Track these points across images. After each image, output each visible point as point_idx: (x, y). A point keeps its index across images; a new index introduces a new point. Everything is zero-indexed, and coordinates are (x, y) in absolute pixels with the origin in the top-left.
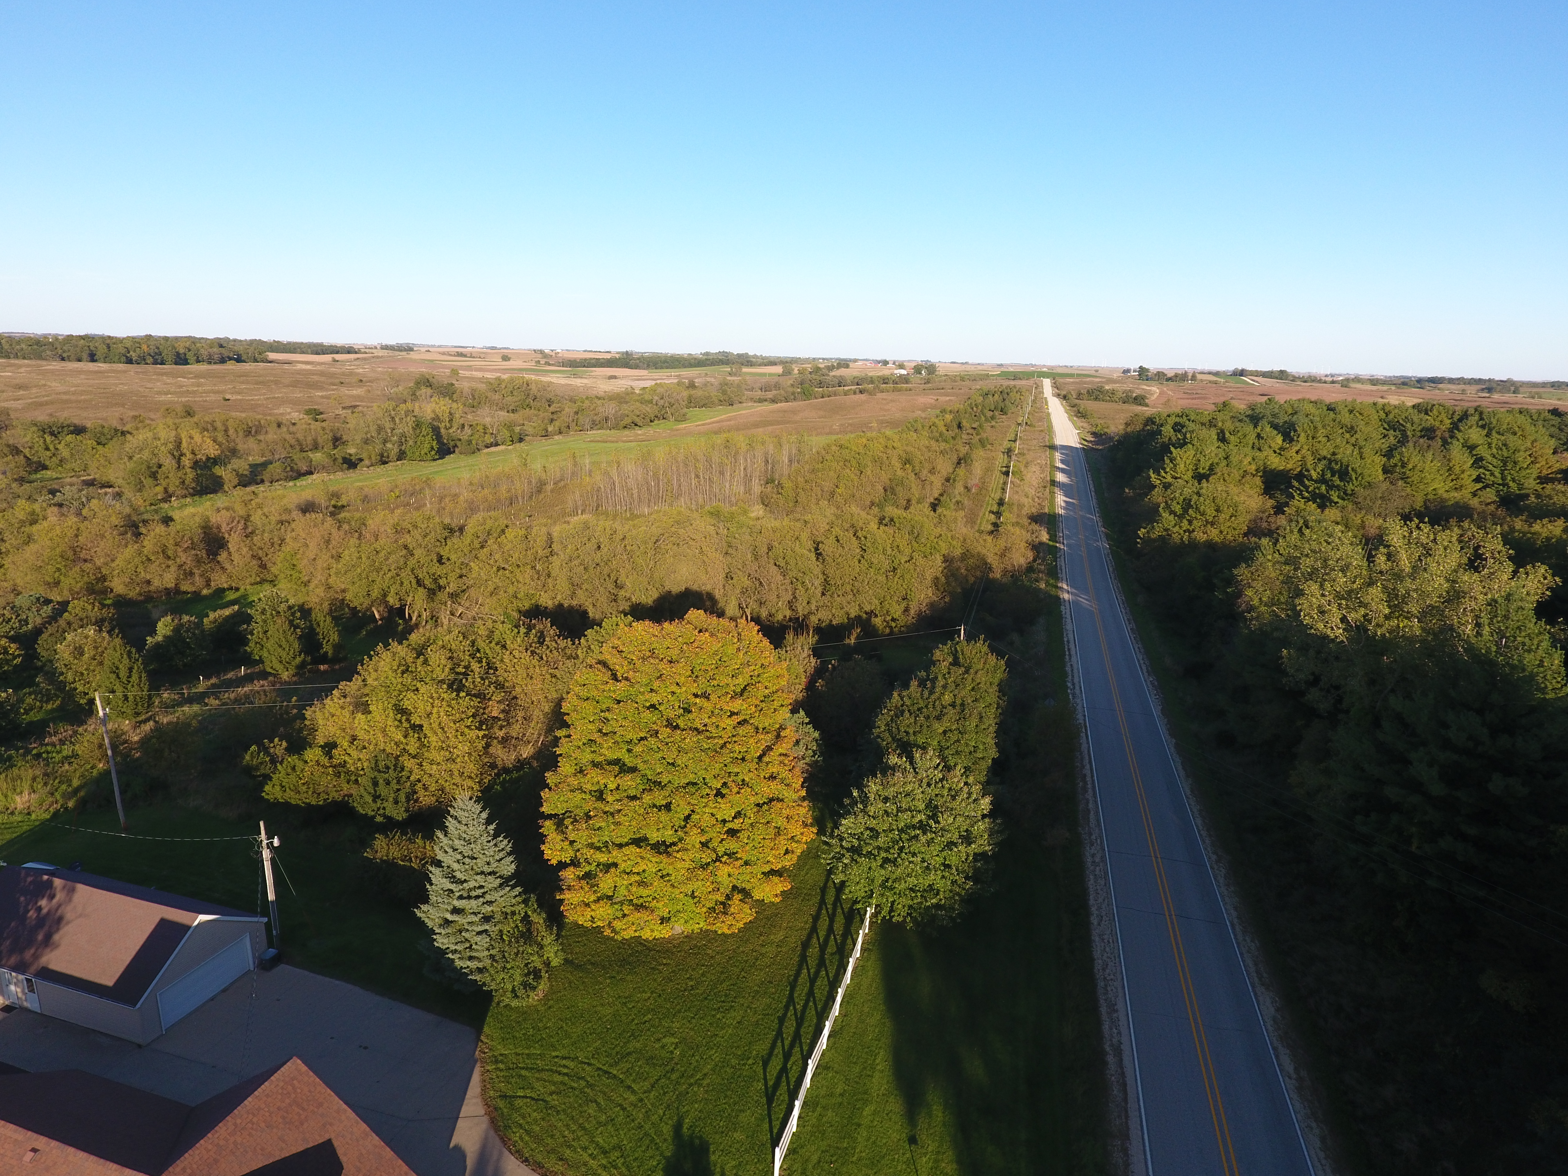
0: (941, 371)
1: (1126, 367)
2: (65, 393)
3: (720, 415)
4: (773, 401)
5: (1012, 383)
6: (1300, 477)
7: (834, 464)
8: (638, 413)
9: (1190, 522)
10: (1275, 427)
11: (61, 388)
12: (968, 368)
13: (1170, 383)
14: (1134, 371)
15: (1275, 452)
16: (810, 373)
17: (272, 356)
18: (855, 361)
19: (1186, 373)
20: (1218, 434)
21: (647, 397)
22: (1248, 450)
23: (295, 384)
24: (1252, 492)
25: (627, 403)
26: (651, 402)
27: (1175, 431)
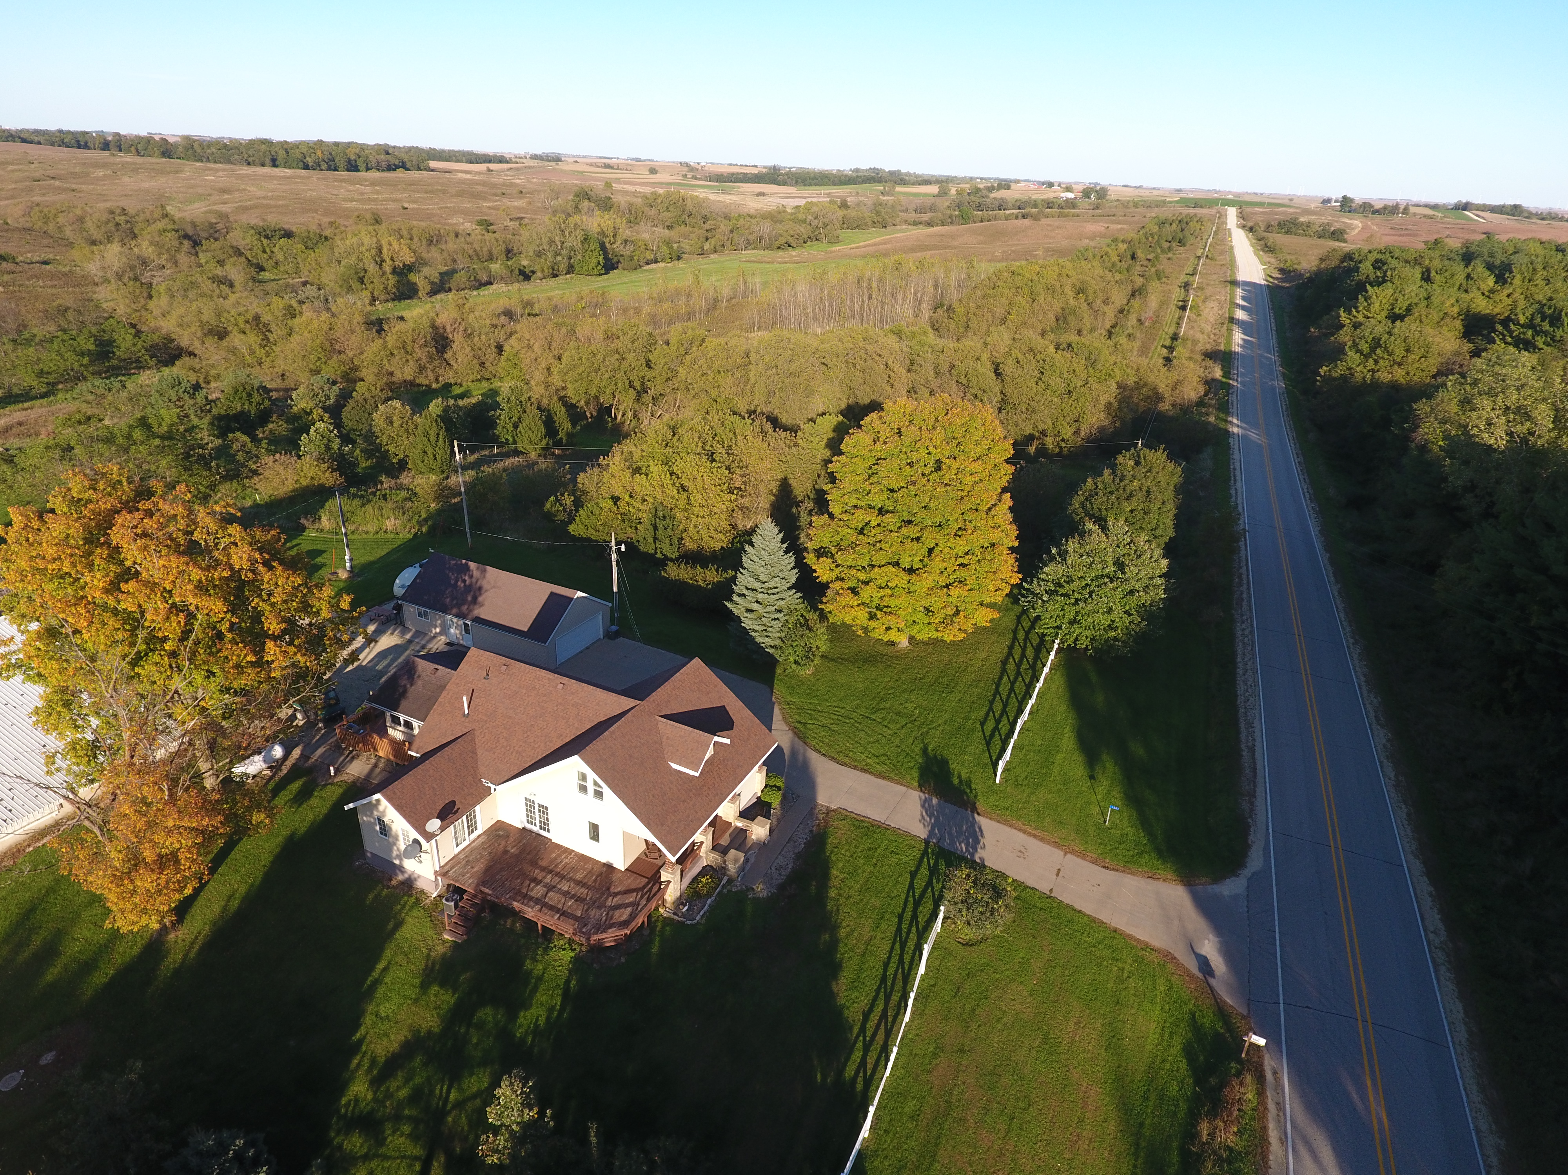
0: (1112, 196)
1: (1327, 195)
2: (264, 198)
3: (873, 238)
4: (929, 224)
5: (1192, 211)
6: (1506, 322)
7: (1006, 291)
8: (792, 233)
9: (1376, 362)
10: (1490, 267)
11: (259, 193)
12: (1142, 192)
13: (1376, 215)
14: (1336, 201)
15: (1483, 294)
16: (969, 194)
17: (433, 164)
18: (1017, 181)
19: (1397, 204)
20: (1423, 273)
21: (801, 216)
22: (1453, 291)
23: (460, 194)
24: (1449, 335)
25: (781, 222)
26: (804, 221)
27: (1374, 268)
